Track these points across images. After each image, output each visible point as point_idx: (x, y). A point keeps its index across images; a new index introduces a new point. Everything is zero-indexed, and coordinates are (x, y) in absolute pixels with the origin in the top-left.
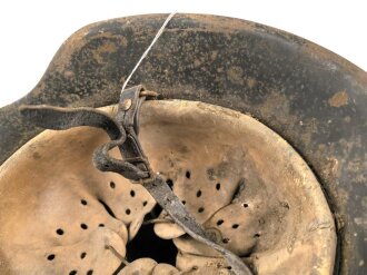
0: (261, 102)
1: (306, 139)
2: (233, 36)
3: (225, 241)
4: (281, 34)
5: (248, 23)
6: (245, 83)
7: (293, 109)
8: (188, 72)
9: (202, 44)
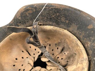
1: (81, 37)
2: (63, 10)
3: (59, 63)
7: (78, 29)
9: (55, 11)
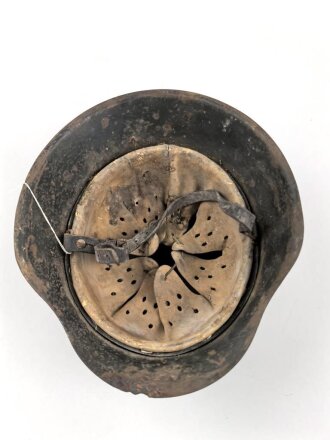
0: (87, 168)
1: (116, 150)
2: (48, 166)
3: (156, 218)
4: (57, 138)
5: (43, 153)
6: (74, 172)
7: (98, 151)
8: (56, 206)
9: (45, 187)
